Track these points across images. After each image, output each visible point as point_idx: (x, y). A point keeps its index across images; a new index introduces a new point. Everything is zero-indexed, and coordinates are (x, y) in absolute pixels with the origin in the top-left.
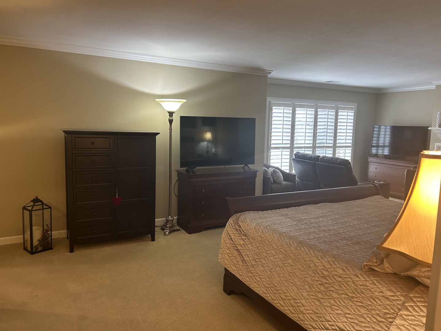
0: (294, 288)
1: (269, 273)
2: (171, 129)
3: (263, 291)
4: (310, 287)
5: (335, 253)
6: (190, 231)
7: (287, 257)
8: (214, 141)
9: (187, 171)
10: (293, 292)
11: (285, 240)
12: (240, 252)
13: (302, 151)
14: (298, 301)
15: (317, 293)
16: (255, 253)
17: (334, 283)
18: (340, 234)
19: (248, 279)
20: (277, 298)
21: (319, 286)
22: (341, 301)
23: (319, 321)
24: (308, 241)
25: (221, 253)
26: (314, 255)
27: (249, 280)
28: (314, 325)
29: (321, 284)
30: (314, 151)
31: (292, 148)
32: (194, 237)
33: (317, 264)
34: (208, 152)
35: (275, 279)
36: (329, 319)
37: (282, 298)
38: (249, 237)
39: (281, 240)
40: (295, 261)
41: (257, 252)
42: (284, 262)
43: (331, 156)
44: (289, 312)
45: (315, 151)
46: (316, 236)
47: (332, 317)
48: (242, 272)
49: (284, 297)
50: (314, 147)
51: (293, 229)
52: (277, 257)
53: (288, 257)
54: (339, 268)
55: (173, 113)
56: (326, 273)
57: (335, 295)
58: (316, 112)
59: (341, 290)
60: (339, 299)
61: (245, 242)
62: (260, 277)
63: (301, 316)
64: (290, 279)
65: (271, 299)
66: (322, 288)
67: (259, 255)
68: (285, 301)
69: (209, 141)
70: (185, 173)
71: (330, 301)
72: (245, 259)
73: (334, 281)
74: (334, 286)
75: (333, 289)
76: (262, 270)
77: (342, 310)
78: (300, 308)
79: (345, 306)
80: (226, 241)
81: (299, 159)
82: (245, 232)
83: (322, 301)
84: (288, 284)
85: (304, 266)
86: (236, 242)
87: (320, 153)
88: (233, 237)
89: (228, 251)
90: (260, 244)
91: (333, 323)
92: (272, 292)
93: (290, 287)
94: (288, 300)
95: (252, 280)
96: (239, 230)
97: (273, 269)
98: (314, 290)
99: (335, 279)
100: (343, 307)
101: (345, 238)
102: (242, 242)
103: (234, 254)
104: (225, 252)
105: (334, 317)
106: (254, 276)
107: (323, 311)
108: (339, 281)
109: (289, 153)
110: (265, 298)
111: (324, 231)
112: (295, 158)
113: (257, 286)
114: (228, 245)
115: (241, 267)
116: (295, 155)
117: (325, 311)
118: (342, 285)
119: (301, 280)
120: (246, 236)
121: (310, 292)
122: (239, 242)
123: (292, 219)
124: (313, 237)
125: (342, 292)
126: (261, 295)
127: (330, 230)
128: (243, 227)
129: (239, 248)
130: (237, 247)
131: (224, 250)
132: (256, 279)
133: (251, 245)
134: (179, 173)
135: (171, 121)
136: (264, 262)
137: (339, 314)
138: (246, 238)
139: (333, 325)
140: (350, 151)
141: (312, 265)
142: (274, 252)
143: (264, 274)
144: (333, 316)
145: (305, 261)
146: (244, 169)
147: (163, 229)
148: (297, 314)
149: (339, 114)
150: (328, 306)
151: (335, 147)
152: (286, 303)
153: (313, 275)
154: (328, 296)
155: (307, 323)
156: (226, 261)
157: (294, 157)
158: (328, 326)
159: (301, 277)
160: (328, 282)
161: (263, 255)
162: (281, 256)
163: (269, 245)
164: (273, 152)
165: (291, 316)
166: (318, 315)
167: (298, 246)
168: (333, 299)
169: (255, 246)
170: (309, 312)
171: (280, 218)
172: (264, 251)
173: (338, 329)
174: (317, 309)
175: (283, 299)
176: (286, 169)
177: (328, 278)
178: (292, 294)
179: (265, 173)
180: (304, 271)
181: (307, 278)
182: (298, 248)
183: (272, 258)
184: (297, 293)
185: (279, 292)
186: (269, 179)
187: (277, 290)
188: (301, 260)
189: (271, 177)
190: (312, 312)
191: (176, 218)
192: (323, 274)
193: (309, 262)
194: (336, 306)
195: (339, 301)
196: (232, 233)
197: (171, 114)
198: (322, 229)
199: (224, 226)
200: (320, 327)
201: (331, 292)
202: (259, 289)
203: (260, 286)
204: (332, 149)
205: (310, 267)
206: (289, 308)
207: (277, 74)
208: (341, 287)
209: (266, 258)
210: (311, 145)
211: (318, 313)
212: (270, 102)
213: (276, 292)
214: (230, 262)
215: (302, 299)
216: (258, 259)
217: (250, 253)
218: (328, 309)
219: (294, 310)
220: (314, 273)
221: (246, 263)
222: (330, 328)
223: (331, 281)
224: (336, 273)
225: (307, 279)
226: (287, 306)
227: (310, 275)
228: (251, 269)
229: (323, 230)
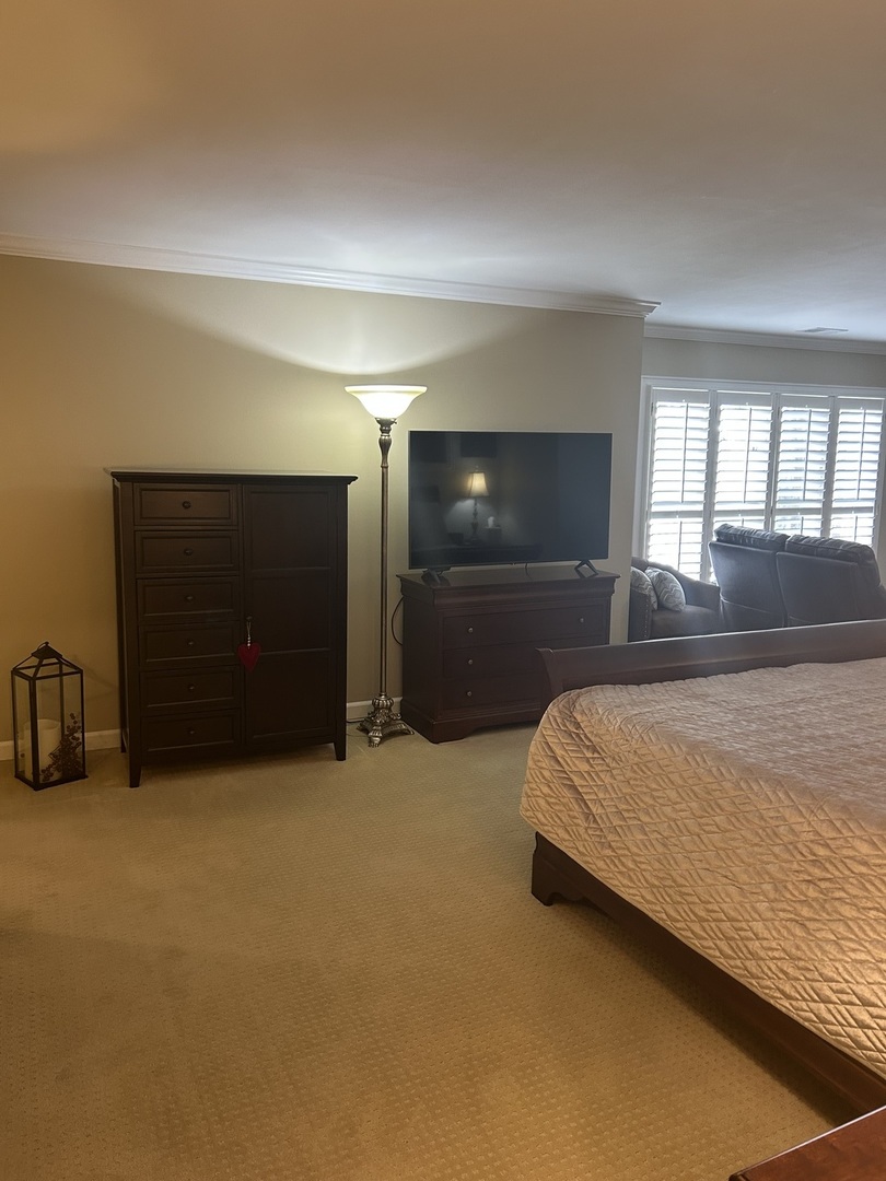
0: (732, 889)
1: (660, 849)
2: (385, 467)
3: (643, 897)
4: (776, 889)
5: (848, 798)
6: (436, 735)
7: (712, 809)
8: (493, 497)
9: (426, 577)
10: (728, 900)
11: (705, 761)
12: (580, 793)
13: (736, 523)
14: (744, 925)
15: (798, 906)
16: (620, 795)
17: (846, 878)
18: (857, 746)
19: (601, 864)
20: (683, 914)
21: (803, 886)
22: (867, 928)
23: (802, 978)
24: (770, 765)
25: (526, 794)
26: (787, 802)
27: (605, 867)
28: (787, 989)
29: (809, 881)
30: (769, 523)
31: (708, 512)
32: (447, 751)
33: (797, 828)
34: (475, 526)
35: (676, 863)
36: (831, 974)
37: (695, 915)
38: (603, 754)
39: (693, 763)
40: (733, 819)
41: (626, 794)
42: (702, 821)
43: (817, 534)
44: (718, 954)
45: (773, 522)
46: (792, 752)
47: (841, 970)
48: (584, 846)
49: (703, 914)
50: (770, 512)
51: (726, 733)
52: (683, 806)
53: (714, 807)
54: (860, 838)
55: (392, 423)
56: (822, 852)
57: (848, 911)
58: (776, 415)
59: (867, 898)
60: (861, 923)
61: (592, 766)
62: (637, 859)
63: (751, 965)
64: (720, 867)
65: (665, 917)
66: (812, 893)
67: (631, 802)
68: (705, 924)
69: (478, 498)
70: (422, 583)
71: (834, 926)
72: (594, 810)
73: (847, 873)
74: (847, 886)
75: (842, 894)
76: (641, 840)
77: (869, 952)
78: (750, 944)
79: (878, 941)
80: (539, 764)
81: (728, 543)
82: (593, 739)
83: (811, 925)
84: (715, 879)
85: (760, 831)
86: (568, 765)
87: (786, 527)
88: (559, 752)
89: (546, 790)
90: (635, 772)
91: (844, 985)
92: (668, 899)
93: (720, 888)
94: (714, 920)
95: (612, 867)
96: (576, 735)
97: (673, 840)
98: (789, 896)
99: (849, 869)
100: (870, 942)
101: (874, 760)
102: (584, 767)
103: (564, 797)
104: (538, 793)
105: (846, 969)
106: (618, 857)
107: (813, 952)
108: (862, 875)
109: (699, 528)
110: (650, 915)
111: (812, 738)
112: (718, 540)
113: (626, 882)
114: (546, 774)
115: (582, 831)
116: (719, 533)
117: (819, 954)
118: (868, 886)
119: (751, 869)
120: (595, 750)
121: (775, 900)
122: (575, 765)
123: (721, 706)
124: (783, 755)
125: (869, 905)
126: (639, 906)
127: (828, 737)
128: (586, 727)
129: (577, 781)
130: (570, 779)
131: (534, 786)
132: (623, 864)
133: (609, 774)
134: (406, 584)
135: (385, 446)
136: (645, 819)
137: (862, 962)
138: (596, 755)
139: (842, 992)
140: (871, 522)
141: (782, 830)
142: (673, 795)
143: (646, 852)
144: (844, 967)
145: (762, 818)
146: (578, 572)
147: (366, 731)
148: (740, 958)
149: (842, 418)
150: (828, 941)
151: (826, 510)
152: (708, 929)
153: (787, 856)
154: (828, 914)
155: (769, 983)
156: (540, 816)
157: (715, 539)
158: (829, 993)
159: (751, 860)
160: (829, 876)
161: (642, 801)
162: (694, 805)
163: (660, 774)
164: (656, 526)
165: (721, 963)
166: (801, 964)
167: (741, 779)
168: (844, 920)
169: (622, 778)
170: (776, 954)
171: (688, 703)
172: (645, 790)
173: (858, 1002)
174: (798, 948)
175: (701, 920)
176: (692, 571)
177: (828, 865)
178: (724, 906)
179: (636, 583)
180: (761, 846)
181: (768, 863)
182: (742, 784)
183: (668, 810)
184: (741, 903)
185: (690, 899)
186: (646, 597)
187: (682, 894)
188: (749, 816)
189: (652, 593)
190: (783, 955)
191: (397, 700)
192: (815, 855)
193: (774, 823)
194: (851, 940)
195: (860, 928)
196: (557, 741)
197: (385, 425)
198: (805, 733)
199: (536, 723)
200: (806, 996)
201: (837, 904)
202: (631, 891)
203: (634, 883)
204: (820, 517)
205: (775, 834)
206: (718, 942)
207: (669, 312)
208: (867, 890)
209: (650, 810)
210: (762, 506)
211: (800, 959)
212: (649, 388)
213: (679, 899)
214: (552, 818)
215: (754, 920)
216: (628, 811)
217: (608, 796)
218: (827, 948)
219: (732, 948)
220: (789, 850)
221: (595, 821)
222: (834, 998)
223: (837, 873)
224: (851, 853)
225: (768, 866)
226: (712, 938)
227: (776, 856)
228: (611, 837)
229: (809, 738)
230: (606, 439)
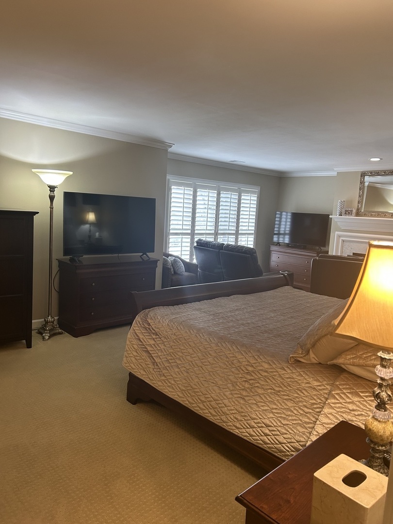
0: (215, 388)
1: (185, 374)
2: (52, 208)
3: (178, 395)
4: (233, 386)
5: (259, 347)
6: (76, 334)
7: (207, 355)
8: (98, 224)
9: (71, 260)
10: (214, 392)
11: (204, 336)
12: (150, 354)
13: (204, 238)
14: (220, 402)
15: (241, 391)
16: (168, 353)
17: (259, 378)
18: (259, 327)
19: (160, 383)
20: (195, 401)
21: (244, 383)
22: (267, 397)
23: (243, 420)
24: (229, 336)
25: (126, 356)
26: (237, 350)
27: (162, 384)
28: (238, 425)
29: (245, 381)
30: (216, 239)
31: (192, 234)
32: (82, 340)
33: (241, 360)
34: (90, 237)
35: (192, 379)
36: (254, 417)
37: (201, 400)
38: (160, 336)
39: (199, 337)
40: (216, 359)
41: (171, 352)
42: (203, 361)
43: (233, 243)
44: (210, 415)
45: (217, 238)
46: (236, 330)
47: (258, 414)
48: (152, 376)
49: (203, 399)
50: (216, 234)
51: (211, 324)
52: (195, 355)
53: (208, 355)
54: (264, 362)
55: (56, 187)
56: (250, 369)
57: (260, 391)
58: (219, 194)
59: (267, 385)
60: (265, 395)
61: (156, 342)
62: (176, 379)
63: (224, 418)
64: (210, 379)
65: (188, 403)
66: (247, 385)
67: (173, 355)
68: (205, 404)
69: (92, 224)
70: (69, 262)
71: (255, 397)
72: (157, 361)
73: (260, 376)
74: (260, 381)
75: (258, 385)
76: (177, 372)
77: (268, 406)
78: (223, 409)
79: (272, 401)
80: (132, 343)
81: (201, 246)
82: (156, 330)
83: (247, 398)
84: (209, 384)
85: (226, 363)
86: (145, 342)
87: (221, 240)
88: (141, 336)
89: (135, 354)
90: (174, 343)
91: (259, 420)
92: (189, 395)
93: (210, 388)
94: (208, 401)
95: (165, 384)
96: (149, 329)
97: (191, 370)
98: (238, 388)
99: (260, 374)
100: (269, 402)
101: (266, 332)
102: (152, 342)
103: (143, 356)
104: (132, 355)
105: (260, 414)
106: (167, 380)
107: (248, 409)
108: (265, 376)
109: (189, 240)
110: (181, 402)
111: (243, 324)
112: (197, 245)
113: (171, 390)
114: (136, 347)
115: (151, 370)
116: (197, 242)
117: (250, 409)
118: (268, 380)
119: (223, 379)
120: (157, 335)
121: (233, 390)
122: (148, 342)
123: (207, 313)
124: (233, 332)
125: (268, 387)
126: (176, 400)
127: (248, 323)
128: (153, 325)
129: (149, 348)
130: (146, 348)
131: (130, 352)
132: (169, 382)
133: (163, 344)
134: (61, 263)
135: (52, 198)
136: (179, 362)
137: (266, 410)
138: (157, 337)
139: (259, 423)
140: (252, 239)
141: (235, 361)
142: (191, 351)
143: (179, 376)
144: (259, 413)
145: (227, 357)
146: (141, 258)
147: (41, 333)
148: (219, 415)
149: (242, 197)
150: (253, 404)
151: (237, 234)
152: (206, 405)
153: (237, 372)
154: (253, 393)
155: (230, 424)
156: (132, 365)
157: (195, 244)
158: (254, 424)
159: (223, 375)
160: (253, 378)
161: (177, 354)
162: (199, 354)
163: (185, 343)
164: (172, 239)
165: (211, 419)
166: (243, 414)
167: (219, 342)
168: (259, 395)
169: (169, 345)
170: (233, 412)
171: (194, 312)
172: (179, 350)
173: (265, 426)
174: (242, 408)
175: (203, 402)
176: (186, 258)
177: (253, 374)
178: (212, 395)
179: (165, 262)
180: (227, 369)
181: (229, 376)
182: (219, 344)
183: (189, 358)
184: (219, 393)
185: (198, 394)
186: (169, 269)
187: (195, 392)
188: (222, 357)
189: (172, 267)
190: (236, 412)
191: (56, 318)
192: (248, 370)
193: (232, 359)
194: (262, 402)
195: (265, 397)
196: (140, 332)
197: (52, 188)
198: (240, 322)
199: (131, 324)
200: (245, 427)
201: (256, 389)
202: (173, 394)
203: (175, 390)
204: (234, 236)
205: (232, 363)
206: (210, 410)
207: (179, 148)
208: (267, 382)
209: (181, 358)
210: (213, 232)
211: (242, 412)
212: (169, 180)
213: (194, 394)
214: (138, 365)
215: (225, 399)
216: (171, 359)
217: (162, 354)
218: (253, 406)
219: (216, 412)
220: (238, 369)
221: (157, 365)
222: (256, 426)
223: (256, 377)
224: (261, 368)
225: (230, 377)
226: (208, 409)
227: (233, 372)
228: (164, 371)
229: (242, 324)
230: (153, 201)
